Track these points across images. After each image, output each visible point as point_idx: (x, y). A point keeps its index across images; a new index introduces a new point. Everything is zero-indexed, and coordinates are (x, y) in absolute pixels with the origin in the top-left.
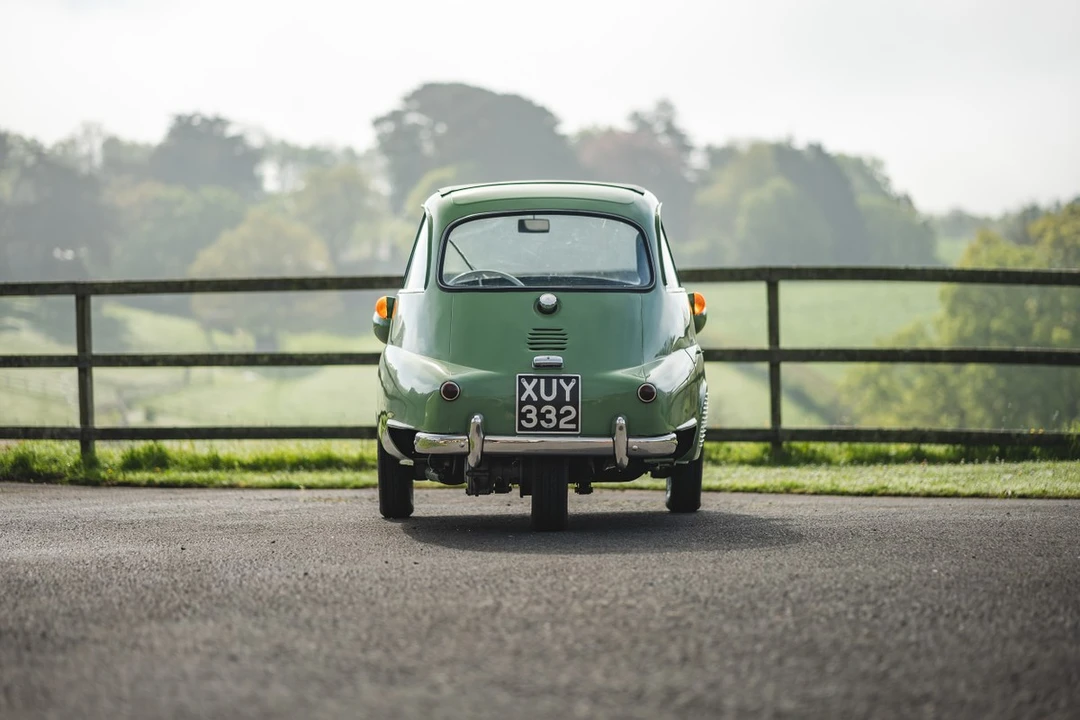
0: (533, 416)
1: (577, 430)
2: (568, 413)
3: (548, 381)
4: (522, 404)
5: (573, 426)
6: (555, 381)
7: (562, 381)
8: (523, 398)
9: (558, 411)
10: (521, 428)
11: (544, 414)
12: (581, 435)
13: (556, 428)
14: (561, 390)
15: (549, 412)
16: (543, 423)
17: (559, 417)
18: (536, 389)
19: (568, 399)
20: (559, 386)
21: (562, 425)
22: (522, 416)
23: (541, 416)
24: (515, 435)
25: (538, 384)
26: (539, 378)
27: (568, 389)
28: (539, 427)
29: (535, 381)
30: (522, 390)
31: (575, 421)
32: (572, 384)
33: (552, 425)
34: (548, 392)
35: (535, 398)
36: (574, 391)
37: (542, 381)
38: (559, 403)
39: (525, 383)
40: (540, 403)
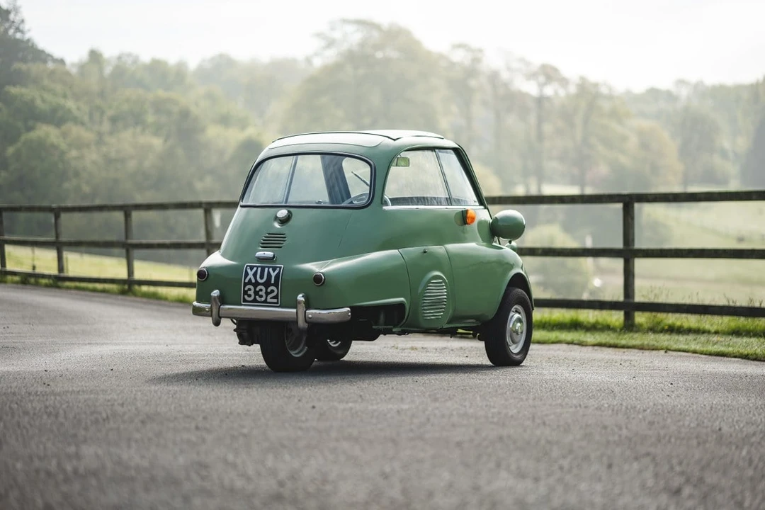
0: (251, 293)
1: (277, 303)
2: (272, 291)
3: (263, 269)
4: (246, 284)
5: (275, 300)
6: (266, 269)
7: (271, 270)
8: (247, 281)
9: (267, 289)
10: (245, 301)
11: (258, 292)
12: (281, 307)
13: (265, 301)
14: (269, 275)
15: (261, 290)
16: (257, 297)
17: (267, 294)
18: (255, 275)
19: (273, 282)
20: (269, 272)
21: (269, 300)
22: (245, 293)
23: (256, 293)
24: (241, 305)
25: (257, 271)
26: (257, 267)
27: (273, 274)
28: (255, 300)
29: (255, 269)
30: (247, 274)
31: (276, 297)
32: (276, 272)
33: (263, 299)
34: (262, 277)
35: (253, 281)
36: (277, 276)
37: (259, 269)
38: (267, 284)
39: (249, 271)
40: (256, 284)
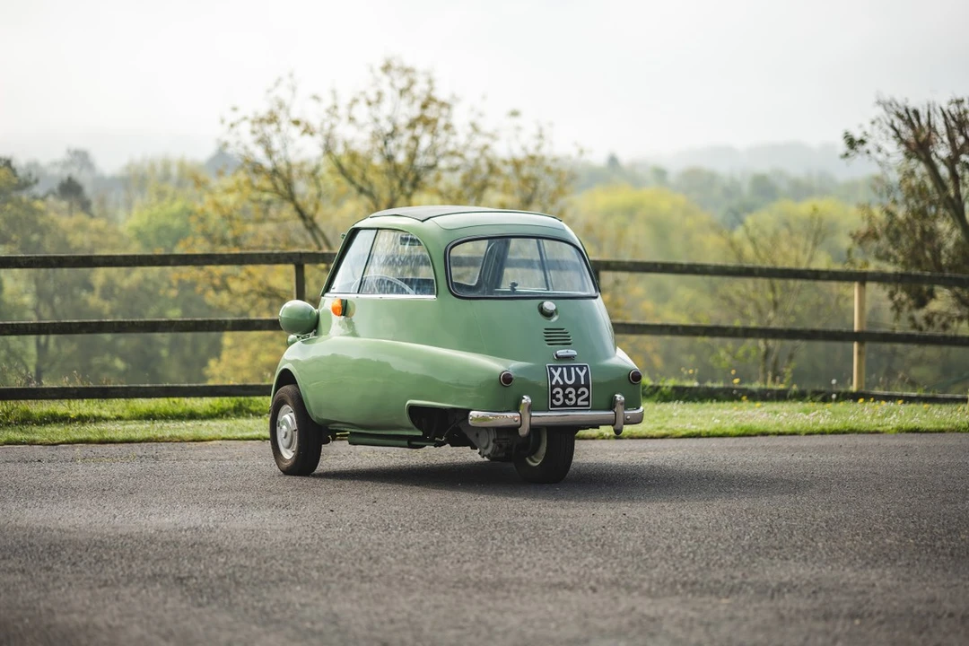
0: (560, 396)
1: (588, 406)
2: (583, 393)
3: (569, 369)
4: (553, 387)
5: (586, 403)
6: (572, 369)
7: (577, 369)
8: (554, 383)
9: (577, 392)
10: (553, 406)
11: (567, 395)
12: (591, 410)
13: (576, 405)
14: (577, 376)
15: (571, 393)
16: (567, 401)
17: (577, 396)
18: (561, 376)
19: (583, 383)
20: (576, 372)
21: (579, 403)
22: (553, 396)
23: (565, 396)
24: (548, 410)
25: (562, 371)
26: (562, 367)
27: (582, 374)
28: (564, 405)
29: (560, 369)
30: (552, 376)
31: (587, 399)
32: (584, 371)
33: (573, 402)
34: (570, 379)
35: (561, 383)
36: (586, 375)
37: (565, 369)
38: (577, 386)
39: (553, 371)
40: (564, 387)
